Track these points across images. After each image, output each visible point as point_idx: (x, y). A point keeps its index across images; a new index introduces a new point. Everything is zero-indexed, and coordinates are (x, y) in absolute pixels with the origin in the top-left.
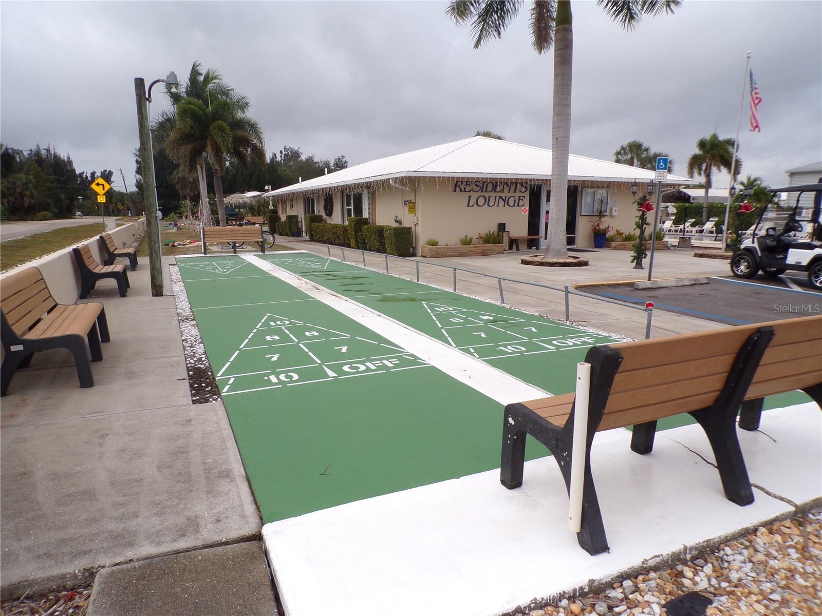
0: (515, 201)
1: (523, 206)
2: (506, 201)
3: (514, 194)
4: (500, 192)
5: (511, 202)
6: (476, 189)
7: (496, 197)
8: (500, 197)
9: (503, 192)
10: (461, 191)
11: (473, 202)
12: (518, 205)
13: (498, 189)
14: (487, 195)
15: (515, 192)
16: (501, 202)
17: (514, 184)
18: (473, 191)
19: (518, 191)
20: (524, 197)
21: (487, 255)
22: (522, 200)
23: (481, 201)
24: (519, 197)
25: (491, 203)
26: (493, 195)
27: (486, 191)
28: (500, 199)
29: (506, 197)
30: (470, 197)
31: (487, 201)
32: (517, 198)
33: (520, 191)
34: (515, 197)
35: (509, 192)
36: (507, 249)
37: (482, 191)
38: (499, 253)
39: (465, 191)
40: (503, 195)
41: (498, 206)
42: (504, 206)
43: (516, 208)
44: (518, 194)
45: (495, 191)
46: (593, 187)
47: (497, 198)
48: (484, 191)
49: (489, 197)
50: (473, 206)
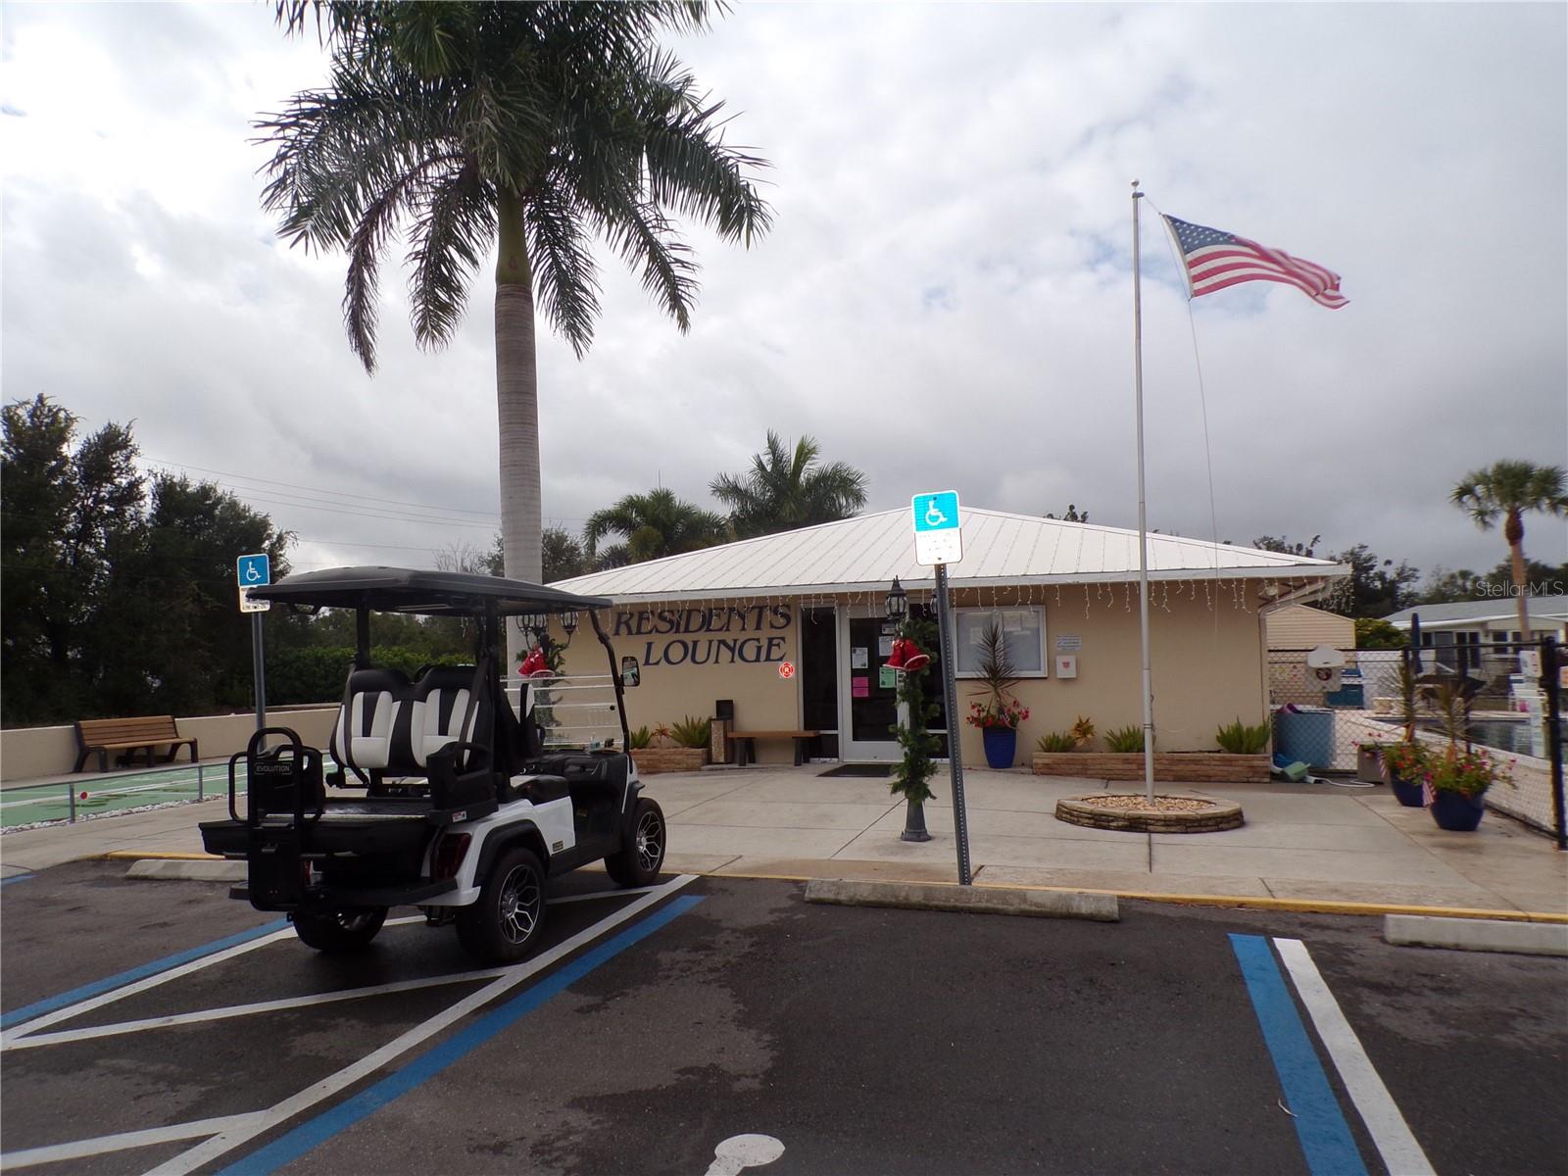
0: (759, 649)
1: (781, 659)
2: (737, 651)
3: (757, 634)
4: (720, 630)
5: (750, 651)
6: (665, 626)
7: (710, 642)
8: (722, 642)
9: (728, 630)
10: (630, 632)
11: (657, 653)
12: (768, 659)
13: (715, 623)
14: (688, 638)
15: (758, 627)
16: (725, 654)
17: (756, 611)
18: (657, 631)
19: (765, 624)
20: (783, 639)
21: (660, 772)
22: (778, 645)
23: (676, 652)
24: (771, 640)
25: (701, 655)
26: (703, 638)
27: (687, 630)
28: (722, 646)
29: (735, 641)
30: (650, 645)
31: (690, 652)
32: (764, 643)
33: (772, 626)
34: (758, 640)
35: (743, 629)
36: (722, 760)
37: (677, 631)
38: (688, 769)
39: (639, 632)
40: (729, 637)
41: (717, 661)
42: (732, 661)
43: (763, 665)
44: (765, 634)
45: (708, 630)
46: (988, 604)
47: (715, 645)
48: (682, 629)
49: (695, 643)
50: (657, 663)
